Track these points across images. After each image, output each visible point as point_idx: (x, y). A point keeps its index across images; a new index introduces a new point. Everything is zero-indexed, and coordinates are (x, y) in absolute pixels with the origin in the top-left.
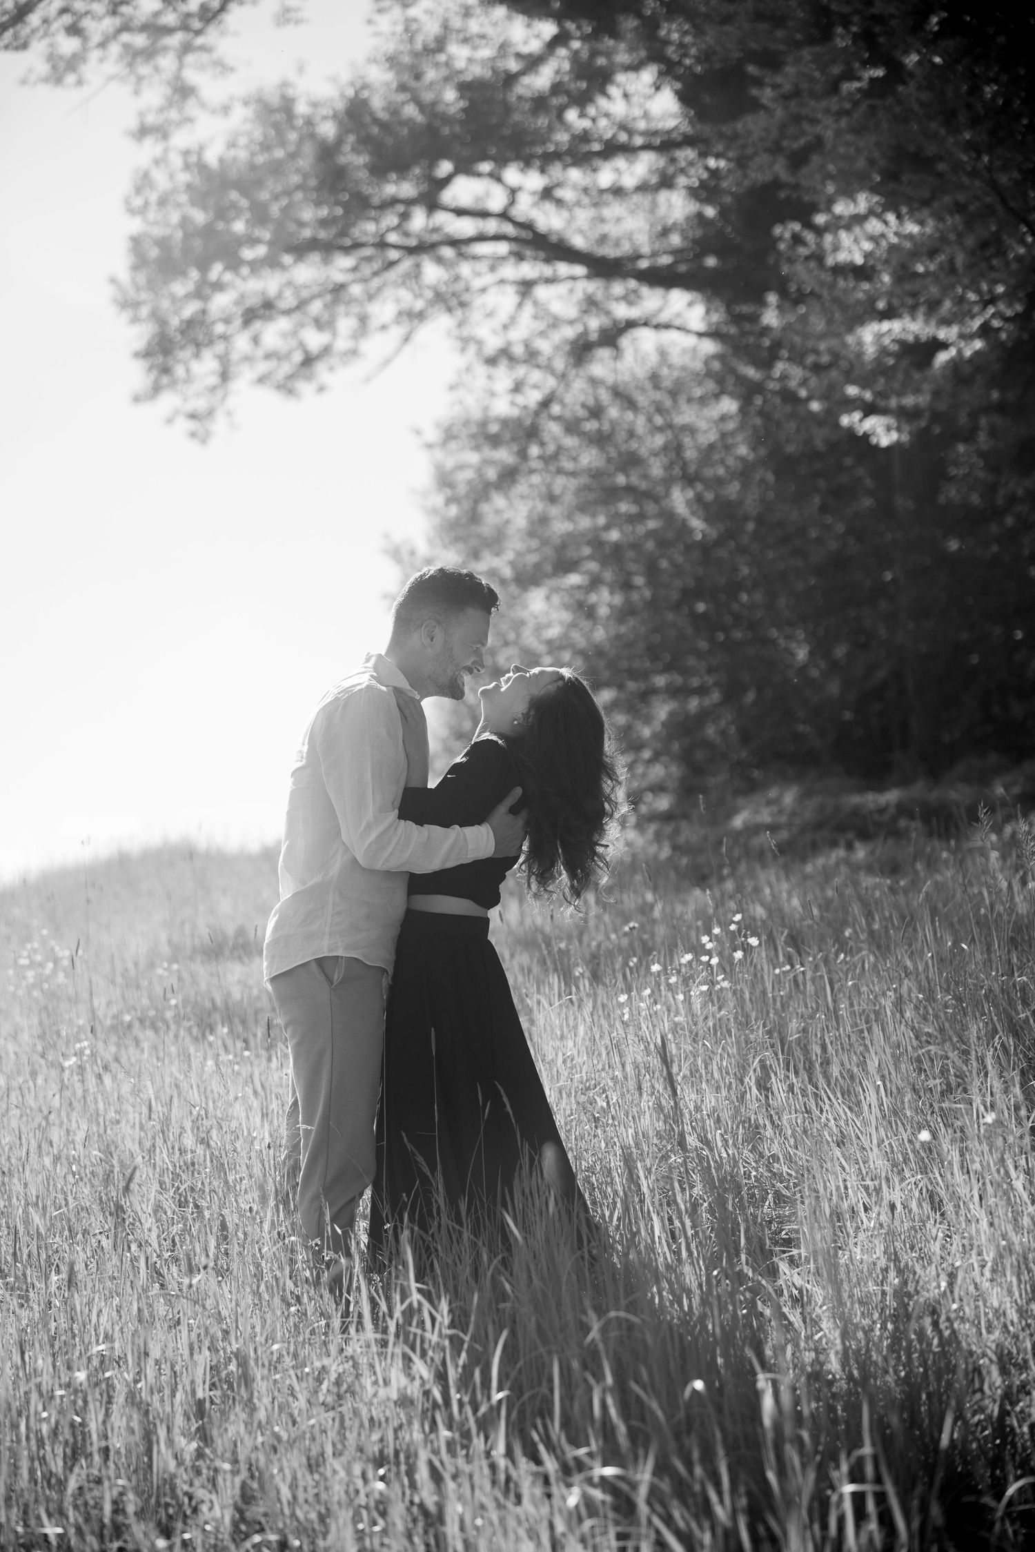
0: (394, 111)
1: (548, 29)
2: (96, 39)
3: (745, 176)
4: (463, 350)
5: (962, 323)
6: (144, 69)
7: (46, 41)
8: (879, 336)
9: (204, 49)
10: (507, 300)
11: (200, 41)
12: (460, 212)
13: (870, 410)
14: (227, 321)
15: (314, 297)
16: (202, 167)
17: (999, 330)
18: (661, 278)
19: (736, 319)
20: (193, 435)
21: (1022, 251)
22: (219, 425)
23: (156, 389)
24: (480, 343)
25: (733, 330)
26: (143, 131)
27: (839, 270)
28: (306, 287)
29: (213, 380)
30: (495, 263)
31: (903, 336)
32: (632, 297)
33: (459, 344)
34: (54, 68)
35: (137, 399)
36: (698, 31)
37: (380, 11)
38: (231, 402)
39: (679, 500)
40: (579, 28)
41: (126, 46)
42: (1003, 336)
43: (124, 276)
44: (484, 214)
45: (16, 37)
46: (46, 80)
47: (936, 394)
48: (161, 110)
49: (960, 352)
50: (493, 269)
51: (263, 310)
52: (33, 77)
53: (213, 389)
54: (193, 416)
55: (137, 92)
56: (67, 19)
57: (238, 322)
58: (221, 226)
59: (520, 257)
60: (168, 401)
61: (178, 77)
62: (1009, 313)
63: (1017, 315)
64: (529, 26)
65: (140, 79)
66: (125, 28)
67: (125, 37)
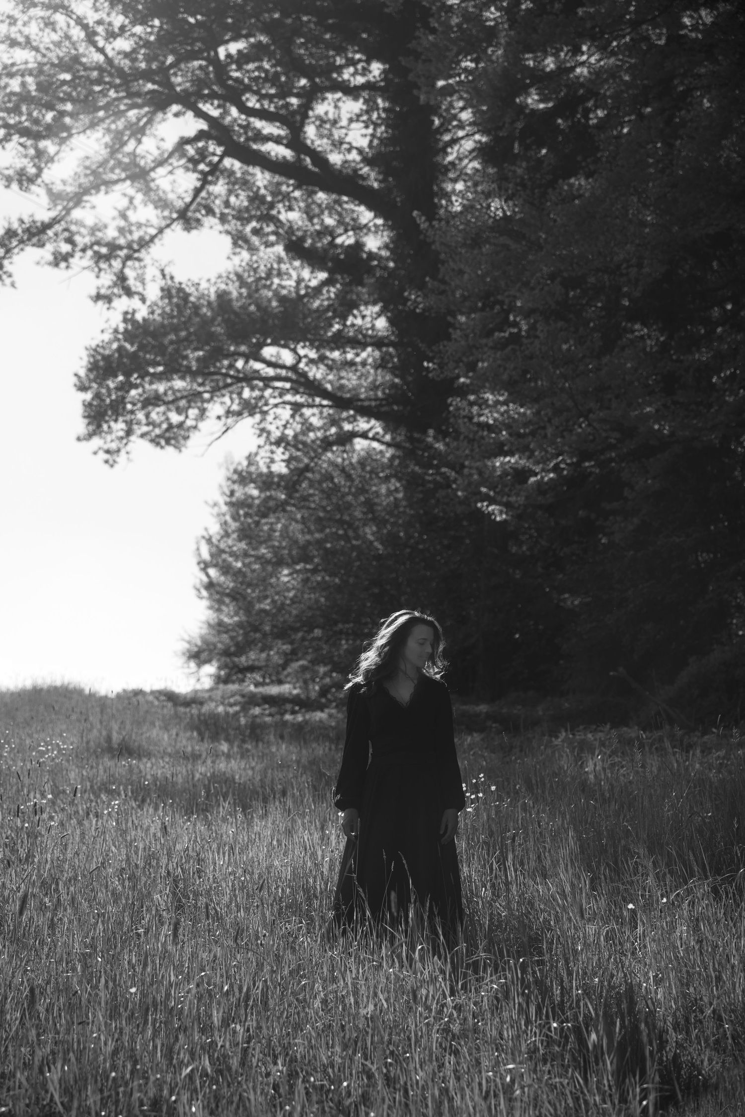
0: (244, 307)
1: (323, 276)
2: (80, 246)
3: (442, 373)
4: (259, 436)
5: (544, 463)
6: (103, 265)
7: (55, 244)
8: (502, 464)
9: (139, 260)
10: (286, 413)
11: (136, 255)
12: (269, 364)
13: (492, 501)
14: (134, 404)
15: (182, 398)
16: (133, 321)
17: (563, 469)
18: (367, 412)
19: (410, 439)
20: (107, 462)
21: (580, 430)
22: (122, 458)
23: (90, 436)
24: (269, 433)
25: (407, 445)
26: (98, 297)
27: (479, 424)
28: (179, 391)
29: (122, 434)
30: (283, 392)
31: (516, 466)
32: (351, 419)
33: (258, 432)
34: (56, 258)
35: (79, 439)
36: (425, 296)
37: (234, 254)
38: (130, 447)
39: (369, 532)
40: (343, 278)
41: (96, 253)
42: (565, 472)
43: (82, 373)
44: (283, 367)
45: (39, 240)
46: (50, 264)
47: (527, 498)
48: (109, 287)
49: (542, 478)
50: (281, 395)
51: (154, 400)
52: (43, 262)
53: (122, 438)
54: (108, 452)
55: (98, 277)
56: (66, 234)
57: (139, 405)
58: (141, 354)
59: (296, 392)
60: (96, 442)
61: (122, 272)
62: (569, 461)
63: (573, 463)
64: (312, 272)
65: (100, 270)
66: (98, 243)
67: (96, 248)
